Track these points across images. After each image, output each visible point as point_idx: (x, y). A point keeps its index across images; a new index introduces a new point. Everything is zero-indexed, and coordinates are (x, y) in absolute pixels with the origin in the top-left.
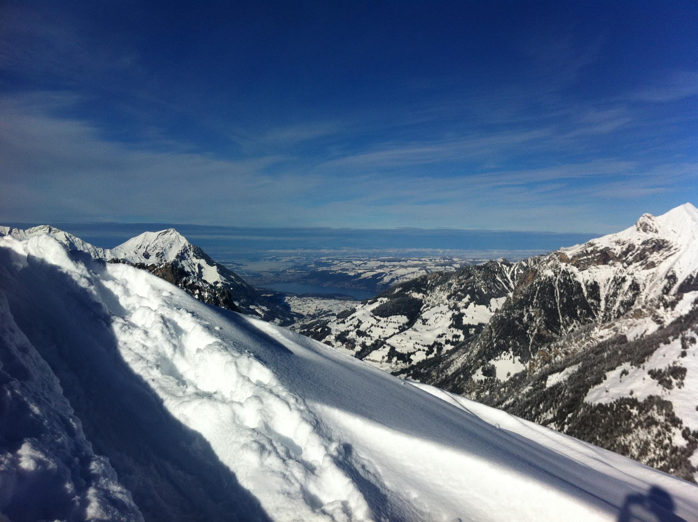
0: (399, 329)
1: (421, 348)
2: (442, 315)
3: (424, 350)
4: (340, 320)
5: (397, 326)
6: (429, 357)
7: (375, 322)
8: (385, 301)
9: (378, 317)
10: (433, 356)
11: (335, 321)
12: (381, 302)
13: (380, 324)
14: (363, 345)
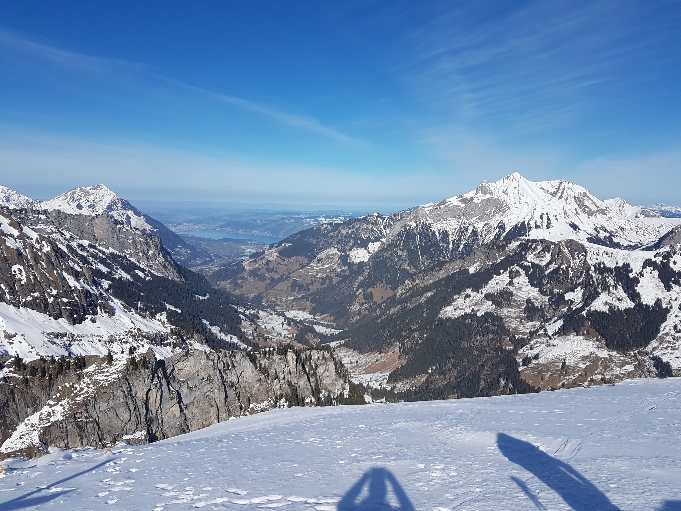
0: (300, 266)
1: (317, 280)
2: (333, 256)
3: (319, 282)
4: (252, 260)
5: (298, 263)
6: (322, 287)
7: (280, 261)
8: (288, 245)
9: (283, 258)
10: (326, 285)
11: (248, 260)
12: (285, 245)
13: (285, 262)
14: (272, 279)
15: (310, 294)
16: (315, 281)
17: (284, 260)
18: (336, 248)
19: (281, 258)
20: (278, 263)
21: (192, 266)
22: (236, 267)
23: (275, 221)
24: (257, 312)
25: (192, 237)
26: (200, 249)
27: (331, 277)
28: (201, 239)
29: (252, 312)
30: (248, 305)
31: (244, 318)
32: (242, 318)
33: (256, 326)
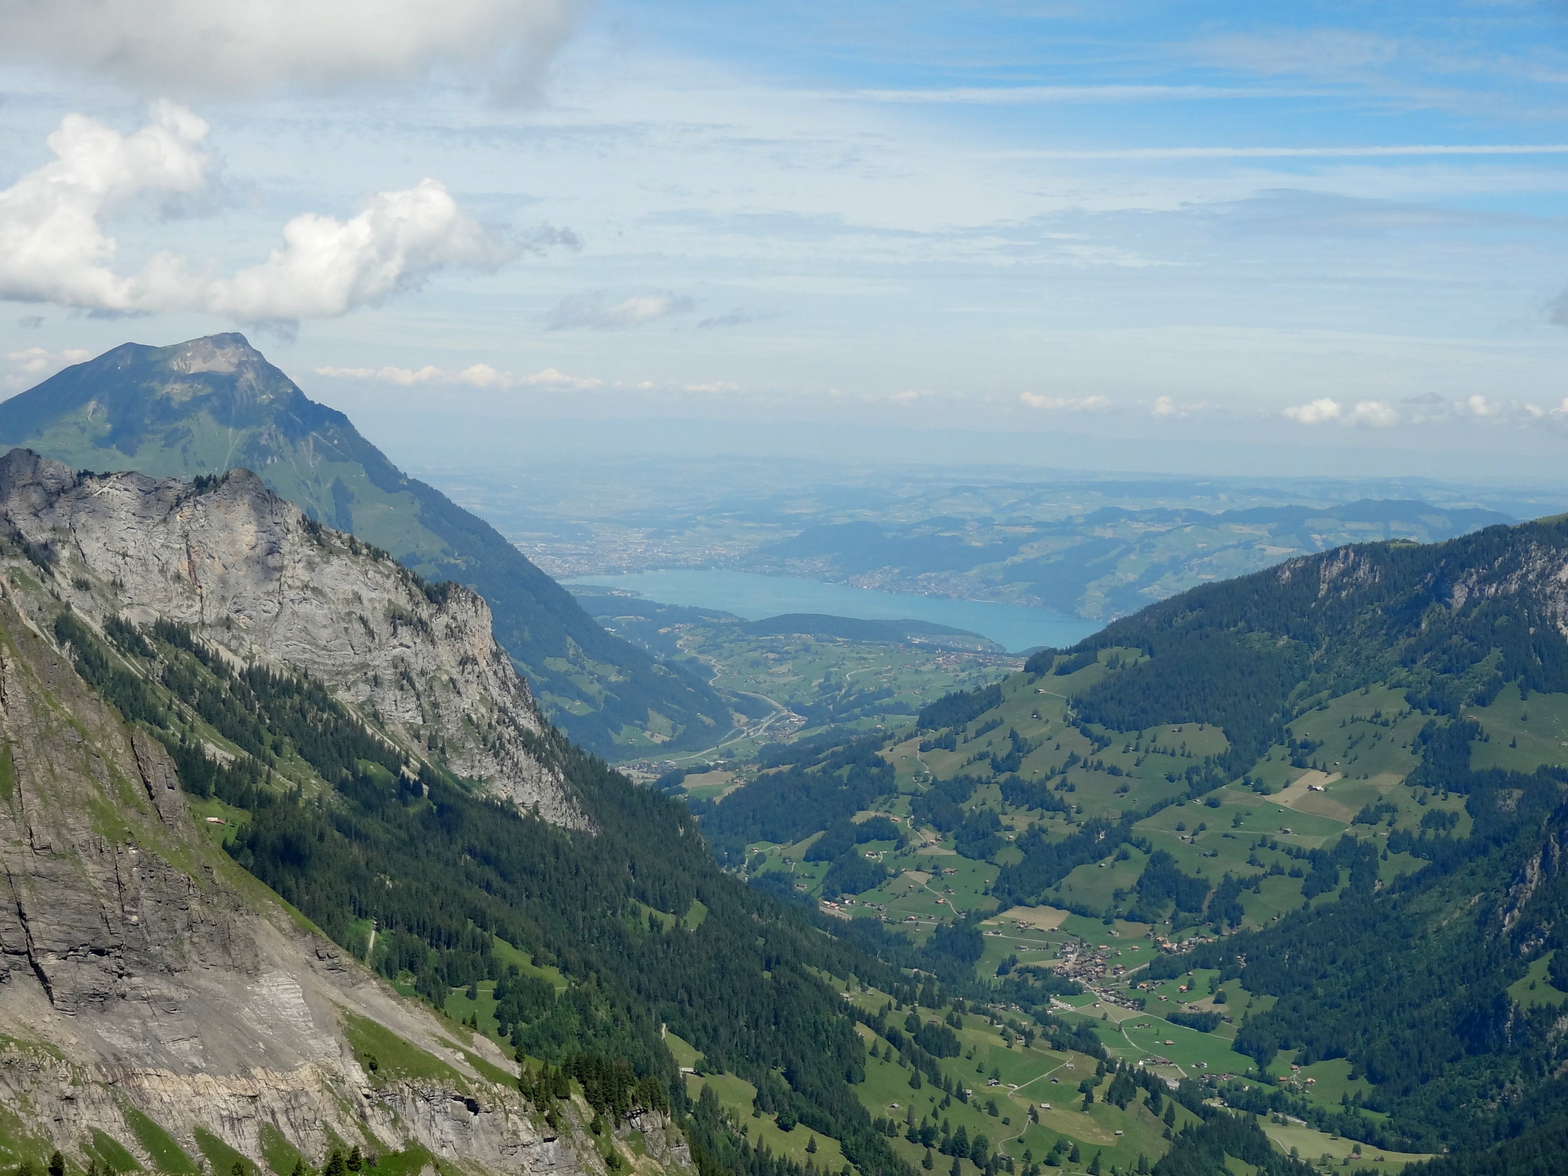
0: (1189, 779)
1: (1287, 863)
2: (1381, 729)
3: (1296, 874)
4: (932, 735)
5: (1179, 765)
6: (1314, 902)
7: (1084, 747)
8: (1130, 660)
9: (1097, 728)
10: (1332, 897)
11: (909, 737)
12: (1112, 664)
13: (1109, 756)
14: (1032, 841)
15: (1243, 943)
16: (1277, 870)
17: (1103, 743)
18: (1398, 685)
19: (1085, 733)
20: (1073, 759)
21: (630, 752)
22: (845, 771)
23: (1064, 527)
24: (949, 1019)
25: (634, 606)
26: (667, 664)
27: (1369, 849)
28: (674, 614)
29: (926, 1016)
30: (906, 979)
31: (883, 1045)
32: (868, 1045)
33: (940, 1095)
